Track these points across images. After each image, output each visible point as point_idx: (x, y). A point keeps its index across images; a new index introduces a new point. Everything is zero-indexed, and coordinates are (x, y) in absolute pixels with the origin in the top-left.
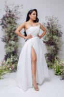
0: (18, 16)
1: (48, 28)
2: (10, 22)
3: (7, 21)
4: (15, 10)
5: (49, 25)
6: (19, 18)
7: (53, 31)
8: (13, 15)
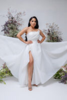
0: (20, 22)
1: (49, 34)
2: (12, 28)
3: (10, 27)
4: (18, 17)
5: (49, 31)
6: (21, 25)
7: (53, 38)
8: (16, 22)
